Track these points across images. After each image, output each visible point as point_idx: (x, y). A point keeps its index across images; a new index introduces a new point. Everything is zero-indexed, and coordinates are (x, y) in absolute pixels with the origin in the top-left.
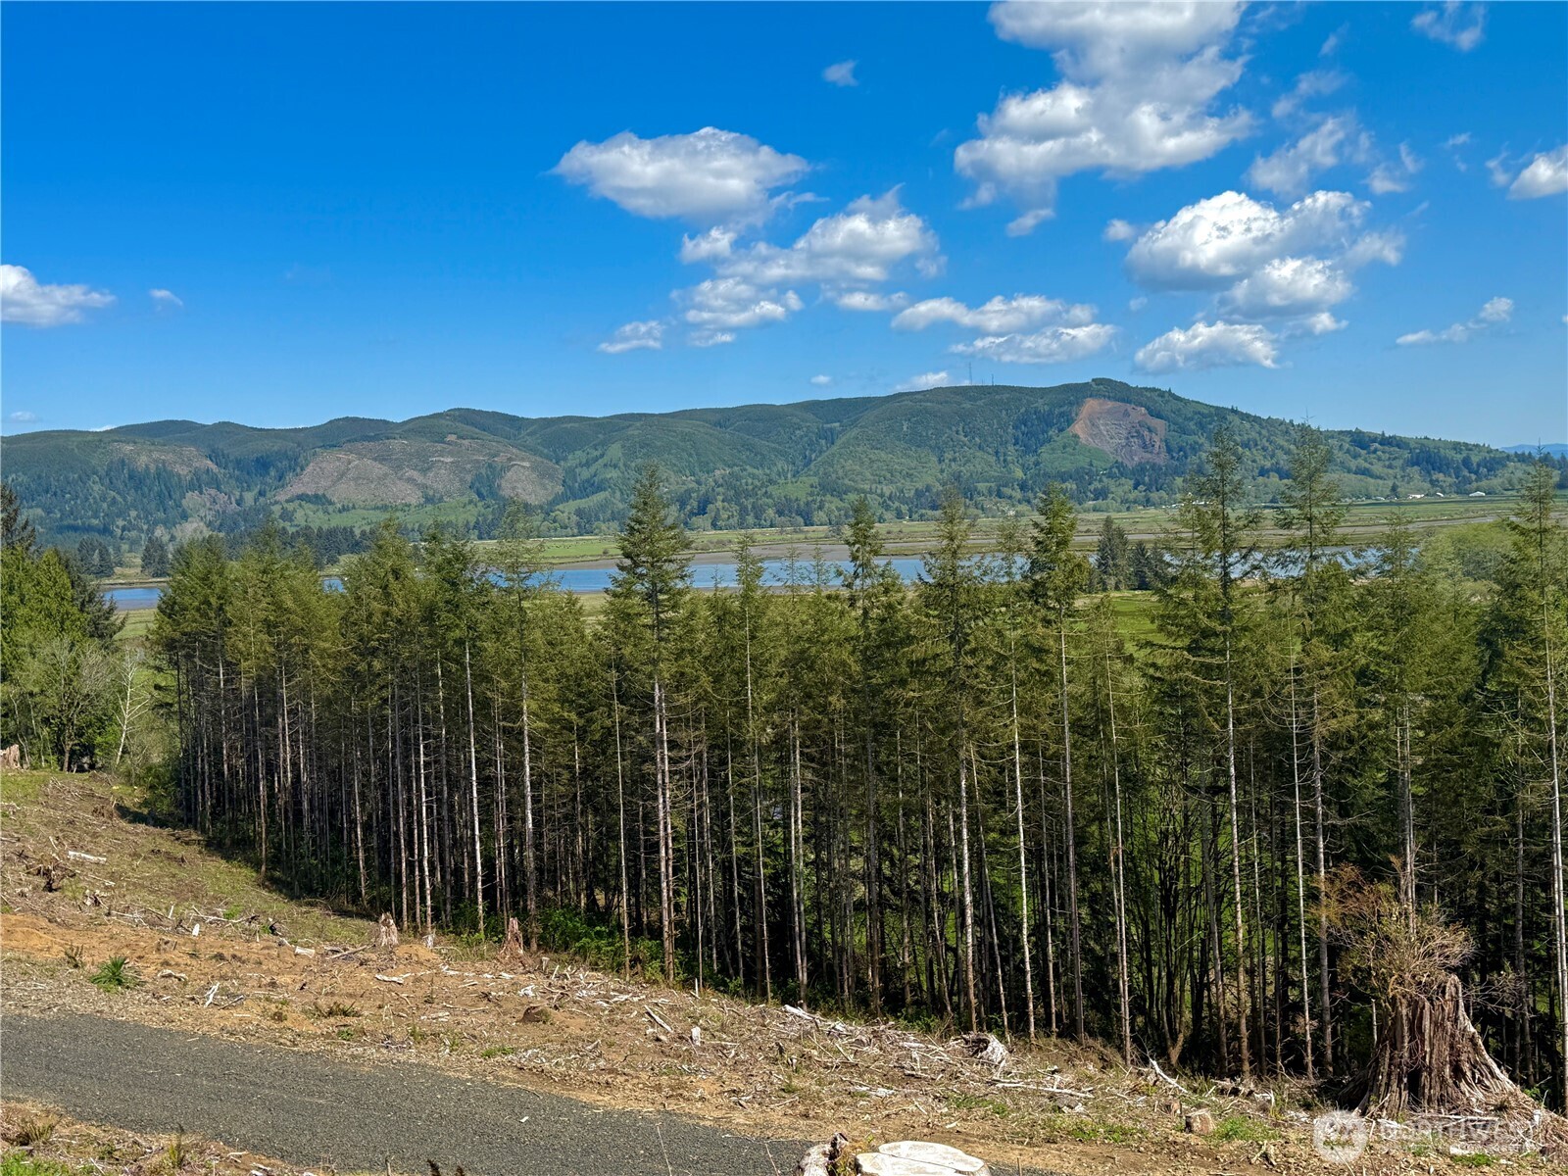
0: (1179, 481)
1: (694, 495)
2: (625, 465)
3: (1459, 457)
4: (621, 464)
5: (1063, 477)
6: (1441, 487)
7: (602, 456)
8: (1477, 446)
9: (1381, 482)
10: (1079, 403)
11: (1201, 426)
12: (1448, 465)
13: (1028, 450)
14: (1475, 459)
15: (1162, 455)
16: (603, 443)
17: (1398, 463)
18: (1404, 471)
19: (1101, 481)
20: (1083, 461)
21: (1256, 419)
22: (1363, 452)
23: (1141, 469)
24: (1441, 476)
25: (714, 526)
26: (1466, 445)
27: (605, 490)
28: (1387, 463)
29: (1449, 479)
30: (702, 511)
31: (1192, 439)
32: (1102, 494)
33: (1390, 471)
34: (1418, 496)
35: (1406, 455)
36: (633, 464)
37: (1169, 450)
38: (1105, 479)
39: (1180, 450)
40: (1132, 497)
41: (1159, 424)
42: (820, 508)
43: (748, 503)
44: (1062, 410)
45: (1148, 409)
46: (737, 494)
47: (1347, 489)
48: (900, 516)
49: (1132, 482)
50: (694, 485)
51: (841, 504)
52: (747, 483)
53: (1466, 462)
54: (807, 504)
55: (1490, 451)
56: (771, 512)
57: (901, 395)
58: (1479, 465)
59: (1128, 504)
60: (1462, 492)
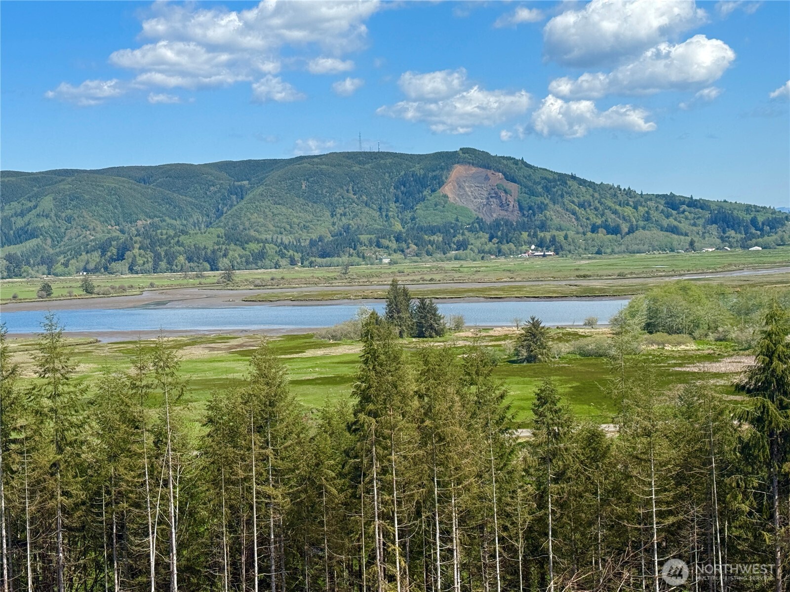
0: (525, 235)
1: (114, 243)
2: (56, 215)
3: (748, 217)
4: (52, 215)
5: (433, 231)
6: (730, 242)
7: (35, 207)
8: (764, 208)
9: (682, 237)
10: (448, 168)
11: (547, 189)
12: (739, 224)
13: (406, 207)
14: (761, 219)
15: (516, 213)
16: (36, 196)
17: (701, 222)
18: (705, 228)
19: (463, 234)
20: (451, 217)
21: (591, 185)
22: (674, 212)
23: (497, 225)
24: (732, 233)
25: (131, 270)
26: (755, 206)
27: (37, 237)
28: (692, 222)
29: (739, 236)
30: (120, 257)
31: (539, 199)
32: (462, 245)
33: (694, 228)
34: (710, 250)
35: (708, 215)
36: (64, 215)
37: (521, 209)
38: (466, 232)
39: (530, 209)
40: (487, 248)
41: (513, 187)
42: (225, 255)
43: (162, 251)
44: (434, 174)
45: (504, 174)
46: (152, 243)
47: (656, 243)
48: (293, 262)
49: (487, 236)
50: (118, 233)
51: (242, 252)
52: (163, 233)
53: (754, 222)
54: (214, 252)
55: (774, 212)
56: (182, 259)
57: (301, 158)
58: (763, 224)
59: (483, 254)
60: (745, 247)
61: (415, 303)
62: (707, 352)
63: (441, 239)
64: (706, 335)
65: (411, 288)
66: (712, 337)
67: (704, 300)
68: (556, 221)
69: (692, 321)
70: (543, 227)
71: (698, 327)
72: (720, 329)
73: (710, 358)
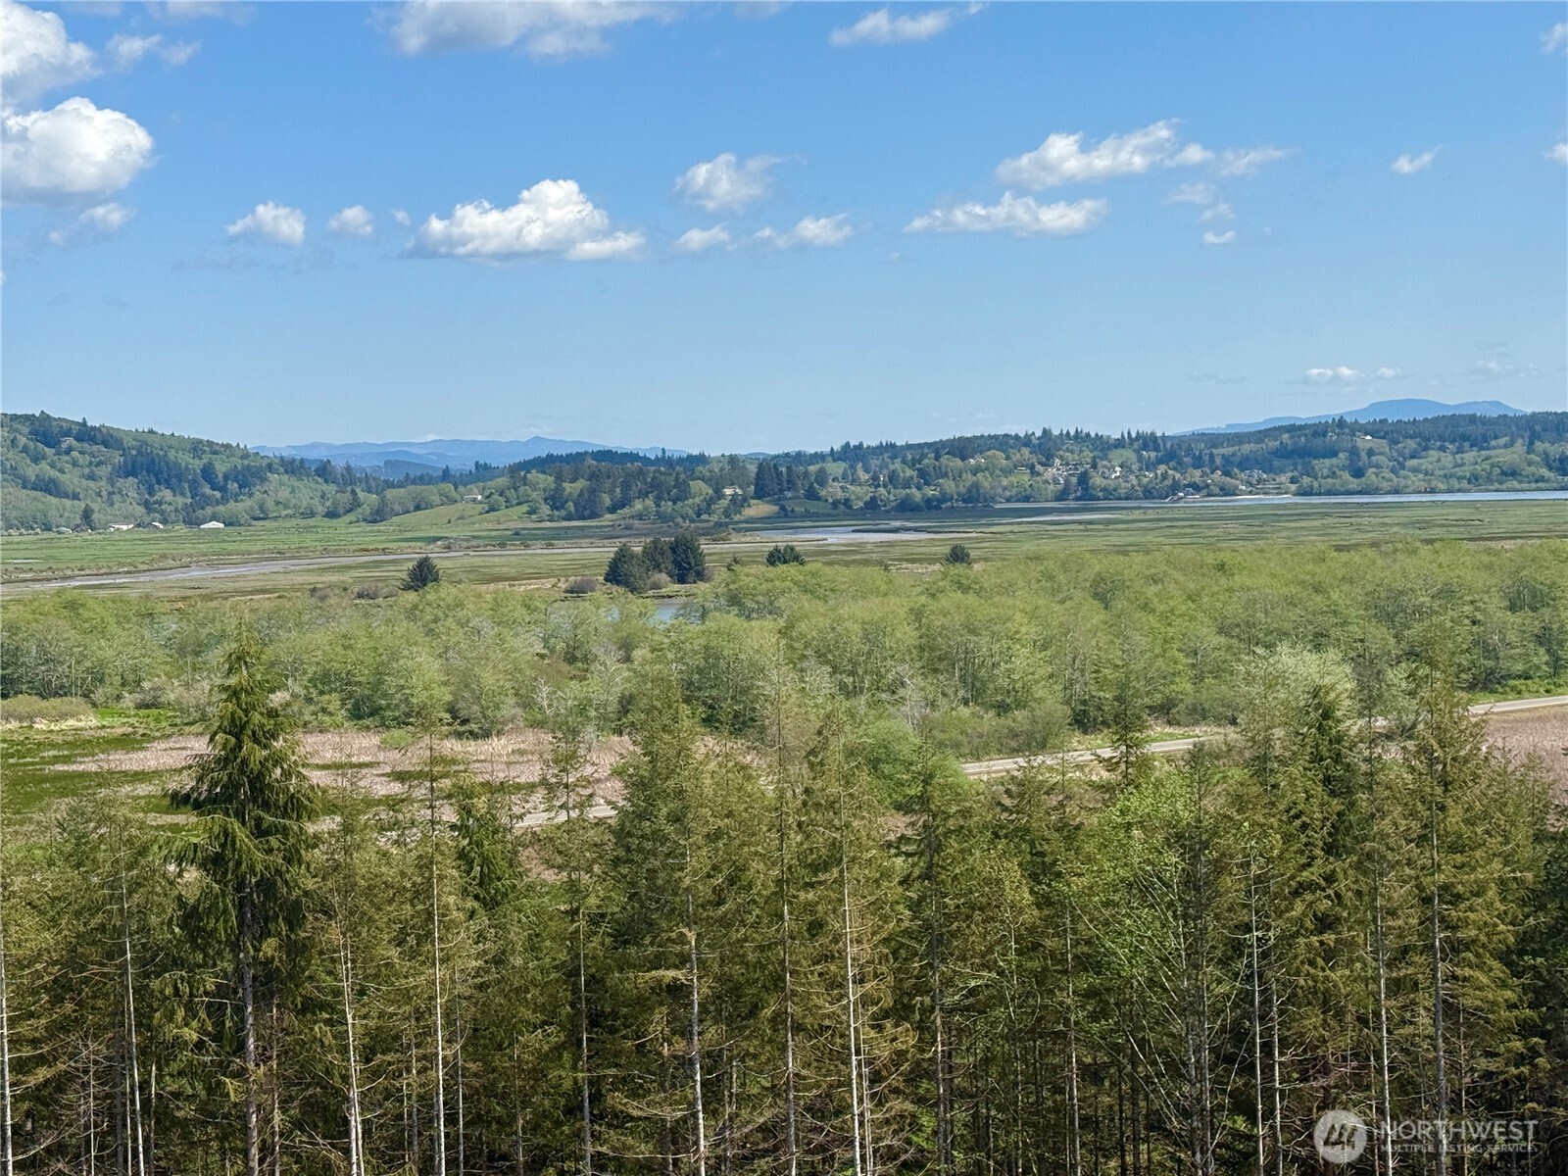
3: (197, 464)
6: (162, 513)
8: (228, 446)
9: (68, 502)
12: (180, 477)
14: (221, 468)
17: (104, 471)
18: (113, 485)
22: (49, 451)
24: (166, 494)
26: (210, 444)
28: (87, 471)
29: (180, 501)
33: (92, 484)
34: (125, 528)
35: (118, 459)
47: (14, 514)
53: (208, 473)
55: (245, 455)
58: (226, 477)
60: (192, 522)
62: (120, 731)
64: (119, 697)
66: (129, 700)
67: (113, 628)
69: (88, 671)
71: (101, 681)
72: (146, 685)
73: (126, 742)
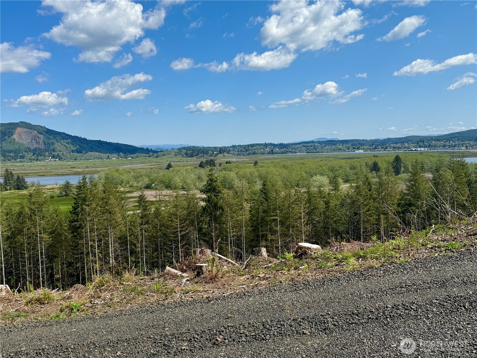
0: (47, 153)
3: (126, 148)
5: (10, 152)
6: (121, 156)
9: (104, 154)
10: (15, 128)
11: (55, 137)
14: (130, 149)
15: (43, 145)
19: (22, 153)
20: (17, 147)
21: (71, 136)
23: (36, 150)
24: (121, 153)
26: (128, 145)
29: (124, 154)
31: (52, 141)
32: (22, 157)
34: (115, 159)
35: (113, 147)
37: (45, 144)
38: (24, 152)
39: (48, 144)
40: (32, 158)
41: (41, 136)
44: (9, 130)
45: (37, 131)
47: (96, 156)
49: (32, 154)
53: (128, 150)
55: (134, 147)
59: (31, 160)
60: (126, 158)
61: (15, 177)
62: (128, 190)
63: (13, 155)
64: (126, 185)
65: (14, 172)
66: (128, 185)
67: (124, 174)
68: (58, 148)
69: (121, 181)
70: (54, 150)
71: (123, 182)
72: (130, 183)
73: (129, 192)
